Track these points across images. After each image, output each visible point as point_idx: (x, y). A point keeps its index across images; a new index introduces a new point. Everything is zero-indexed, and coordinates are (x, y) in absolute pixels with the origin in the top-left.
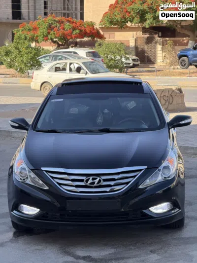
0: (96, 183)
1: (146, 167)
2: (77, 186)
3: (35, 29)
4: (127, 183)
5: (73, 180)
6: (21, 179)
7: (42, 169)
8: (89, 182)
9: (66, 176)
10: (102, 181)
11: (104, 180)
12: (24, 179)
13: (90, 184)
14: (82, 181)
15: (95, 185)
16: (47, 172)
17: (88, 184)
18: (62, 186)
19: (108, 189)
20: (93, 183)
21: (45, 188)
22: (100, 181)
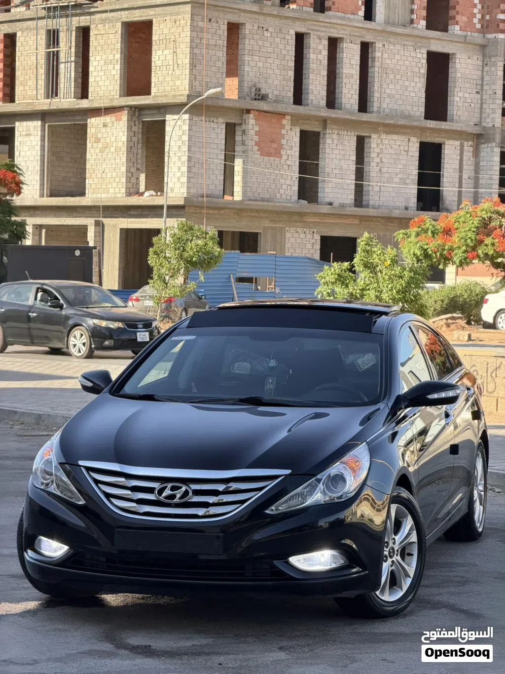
0: (178, 496)
1: (288, 472)
2: (141, 502)
3: (448, 232)
4: (242, 502)
5: (135, 489)
6: (42, 484)
7: (81, 463)
8: (164, 494)
9: (123, 479)
10: (191, 494)
11: (197, 493)
12: (47, 485)
13: (166, 498)
14: (150, 490)
15: (176, 500)
16: (89, 469)
17: (161, 498)
18: (113, 500)
19: (201, 512)
20: (172, 497)
21: (80, 503)
22: (186, 493)
